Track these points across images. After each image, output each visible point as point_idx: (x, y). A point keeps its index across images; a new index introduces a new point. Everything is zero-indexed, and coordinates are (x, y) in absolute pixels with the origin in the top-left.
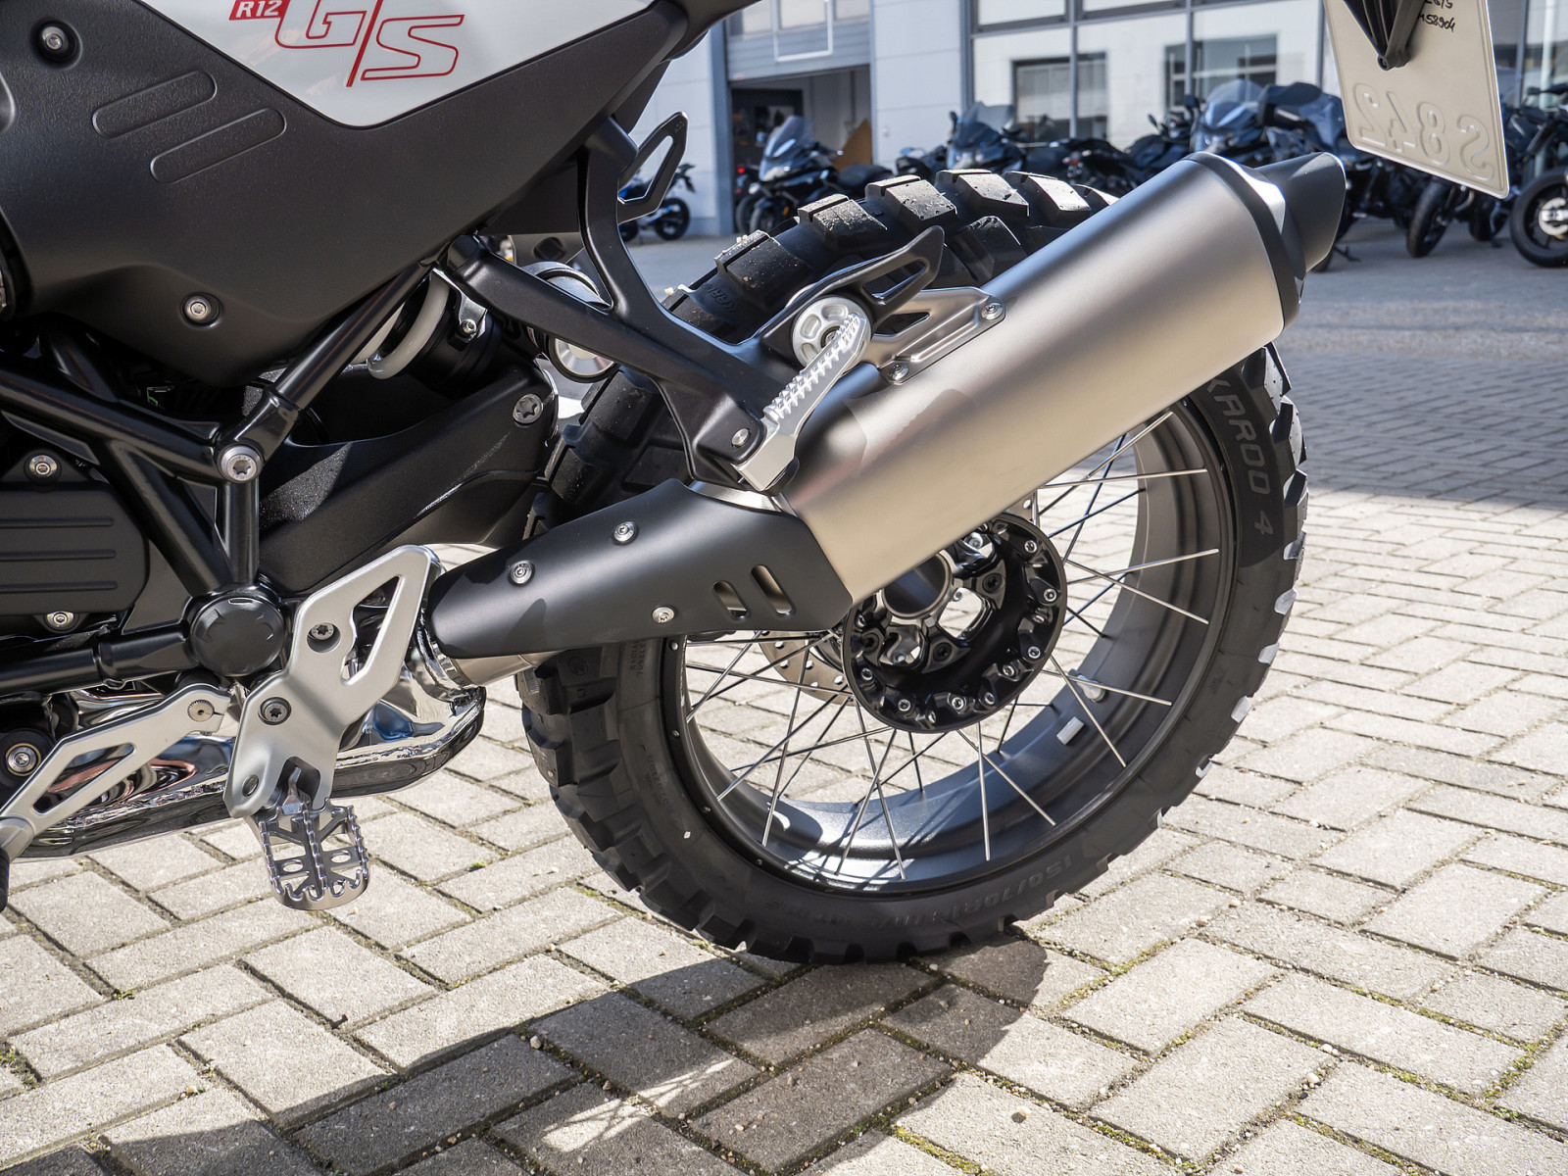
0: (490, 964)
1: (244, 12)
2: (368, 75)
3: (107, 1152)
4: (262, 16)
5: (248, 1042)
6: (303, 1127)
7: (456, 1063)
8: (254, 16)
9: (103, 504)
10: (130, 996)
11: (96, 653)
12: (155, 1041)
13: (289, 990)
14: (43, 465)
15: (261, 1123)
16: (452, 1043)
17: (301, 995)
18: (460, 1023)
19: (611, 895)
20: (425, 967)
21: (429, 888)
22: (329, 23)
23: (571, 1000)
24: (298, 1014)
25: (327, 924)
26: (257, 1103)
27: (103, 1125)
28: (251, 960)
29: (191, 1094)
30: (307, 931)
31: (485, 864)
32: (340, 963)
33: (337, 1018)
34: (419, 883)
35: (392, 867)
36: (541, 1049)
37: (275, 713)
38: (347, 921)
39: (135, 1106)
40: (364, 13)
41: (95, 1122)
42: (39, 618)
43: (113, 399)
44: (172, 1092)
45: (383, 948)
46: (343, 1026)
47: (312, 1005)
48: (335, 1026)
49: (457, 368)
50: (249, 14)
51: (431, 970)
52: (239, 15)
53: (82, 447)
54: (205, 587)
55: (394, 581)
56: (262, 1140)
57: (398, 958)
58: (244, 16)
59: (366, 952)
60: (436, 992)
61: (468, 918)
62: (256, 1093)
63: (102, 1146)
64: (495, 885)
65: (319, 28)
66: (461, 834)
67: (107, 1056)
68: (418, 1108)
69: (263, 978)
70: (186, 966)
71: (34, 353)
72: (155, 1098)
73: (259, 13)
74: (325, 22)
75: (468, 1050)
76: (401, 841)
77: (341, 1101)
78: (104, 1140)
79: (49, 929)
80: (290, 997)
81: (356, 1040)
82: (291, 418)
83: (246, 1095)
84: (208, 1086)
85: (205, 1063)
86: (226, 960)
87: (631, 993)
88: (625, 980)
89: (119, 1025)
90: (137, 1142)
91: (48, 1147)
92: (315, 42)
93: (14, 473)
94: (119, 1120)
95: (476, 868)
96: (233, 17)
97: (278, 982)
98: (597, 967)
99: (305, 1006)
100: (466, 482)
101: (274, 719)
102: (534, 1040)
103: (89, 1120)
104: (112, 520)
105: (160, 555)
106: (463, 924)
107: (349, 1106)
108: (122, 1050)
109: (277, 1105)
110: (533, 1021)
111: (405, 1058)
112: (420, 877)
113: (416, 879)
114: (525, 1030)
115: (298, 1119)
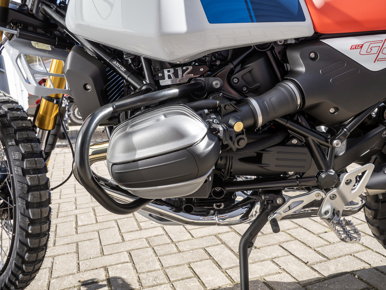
0: (338, 256)
1: (353, 48)
2: (379, 60)
3: (266, 282)
4: (357, 48)
5: (288, 264)
6: (307, 286)
7: (338, 278)
8: (355, 48)
9: (306, 150)
10: (259, 248)
11: (297, 181)
12: (267, 260)
13: (293, 253)
14: (295, 141)
15: (297, 283)
16: (335, 273)
17: (296, 255)
18: (336, 268)
19: (362, 244)
20: (322, 253)
21: (317, 235)
22: (372, 49)
23: (362, 268)
24: (296, 259)
25: (296, 240)
26: (294, 278)
27: (263, 276)
28: (282, 245)
29: (279, 273)
30: (292, 241)
31: (328, 232)
32: (302, 249)
33: (306, 262)
34: (314, 234)
35: (306, 229)
36: (358, 278)
37: (333, 197)
38: (300, 240)
39: (268, 273)
40: (380, 46)
41: (262, 275)
42: (287, 172)
43: (310, 128)
44: (275, 272)
45: (311, 247)
46: (308, 264)
47: (299, 258)
48: (306, 263)
49: (368, 124)
50: (354, 48)
51: (324, 255)
52: (352, 48)
53: (302, 138)
54: (322, 169)
55: (366, 171)
56: (299, 287)
57: (315, 250)
58: (353, 49)
59: (307, 247)
60: (327, 260)
61: (328, 244)
62: (294, 276)
63: (264, 281)
64: (332, 237)
65: (369, 50)
66: (319, 224)
67: (259, 261)
68: (333, 287)
69: (286, 250)
70: (268, 244)
71: (295, 119)
72: (272, 272)
73: (356, 48)
74: (371, 49)
75: (340, 275)
76: (306, 223)
77: (314, 281)
78: (264, 279)
79: (238, 231)
80: (293, 255)
81: (312, 268)
82: (349, 134)
83: (291, 276)
84: (282, 272)
85: (280, 267)
86: (277, 244)
87: (376, 269)
88: (374, 265)
89: (259, 254)
90: (272, 281)
91: (253, 278)
92: (368, 53)
93: (289, 143)
94: (266, 275)
95: (326, 232)
96: (351, 49)
97: (290, 251)
98: (365, 261)
99: (298, 258)
100: (371, 149)
101: (333, 199)
102: (356, 276)
103: (260, 274)
104: (307, 153)
105: (314, 161)
106: (328, 245)
107: (316, 283)
108: (261, 260)
109: (300, 279)
110: (353, 271)
111: (326, 274)
112: (313, 232)
113: (313, 233)
114: (353, 273)
115: (305, 284)
